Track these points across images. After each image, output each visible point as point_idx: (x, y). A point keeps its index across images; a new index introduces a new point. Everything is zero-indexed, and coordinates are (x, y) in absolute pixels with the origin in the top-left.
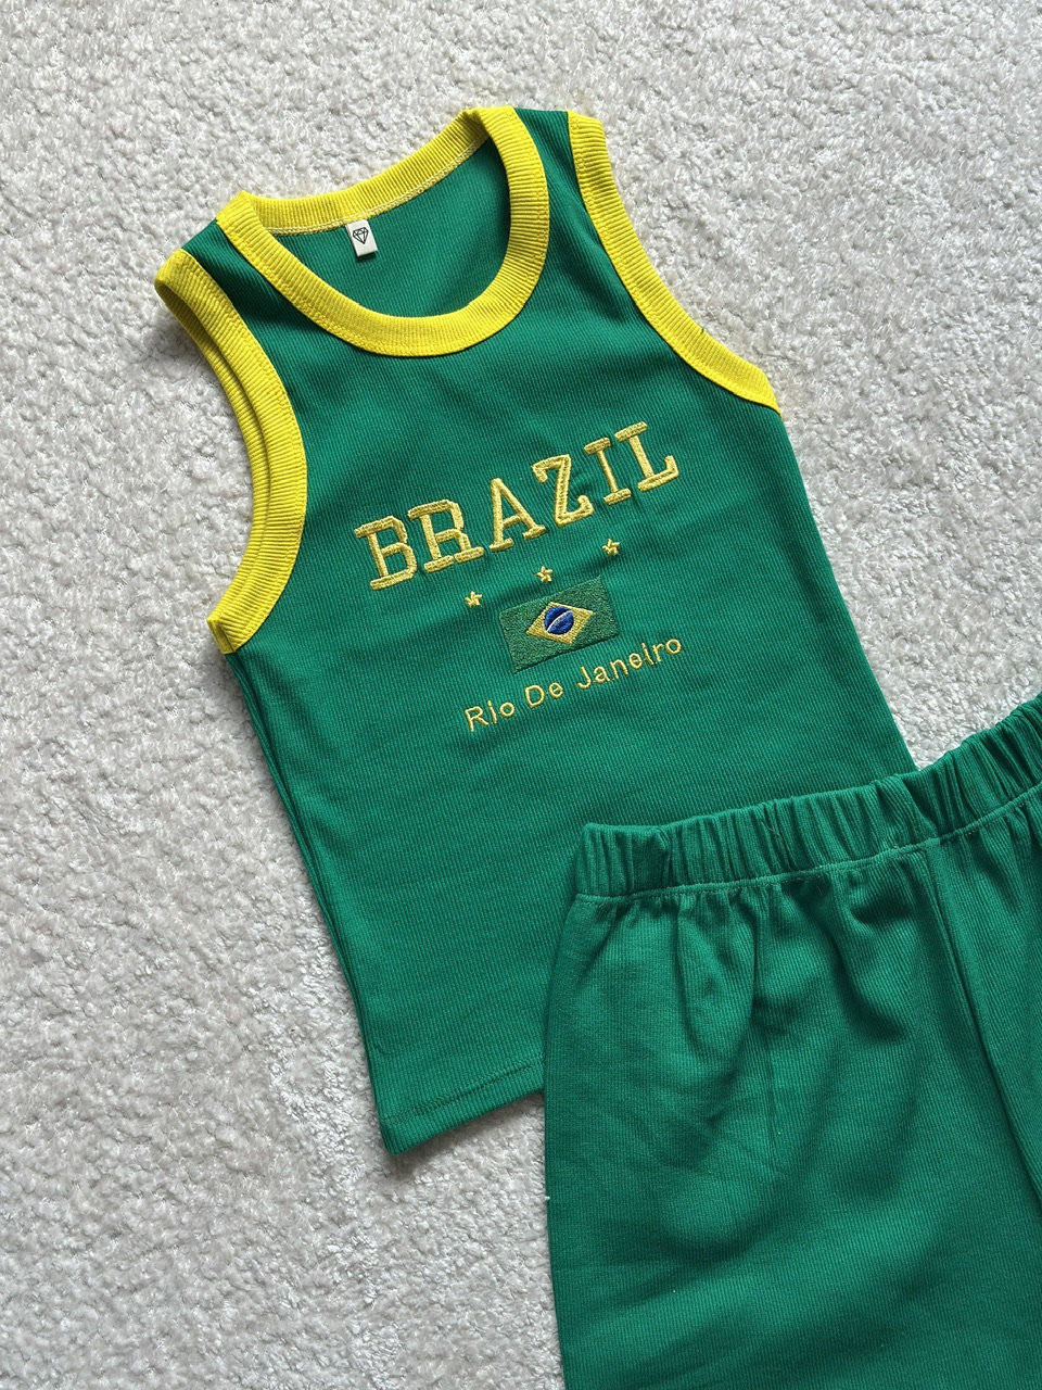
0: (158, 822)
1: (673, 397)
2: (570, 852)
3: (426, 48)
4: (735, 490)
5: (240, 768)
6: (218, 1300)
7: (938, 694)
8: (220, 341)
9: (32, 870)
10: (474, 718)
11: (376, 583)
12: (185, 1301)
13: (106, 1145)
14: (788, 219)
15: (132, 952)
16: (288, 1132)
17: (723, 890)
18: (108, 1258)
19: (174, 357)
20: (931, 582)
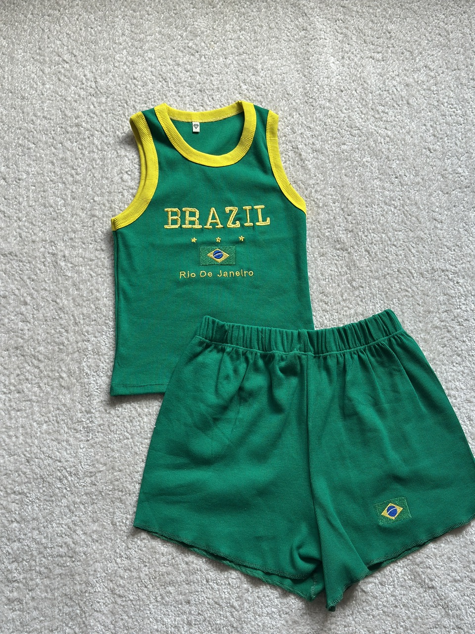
0: (76, 275)
1: (275, 200)
2: (199, 325)
3: (234, 81)
4: (285, 233)
5: (106, 267)
6: (42, 422)
7: (330, 315)
8: (144, 143)
9: (33, 276)
10: (182, 275)
11: (166, 227)
12: (32, 419)
13: (26, 365)
14: (327, 161)
15: (54, 311)
16: (82, 380)
17: (241, 349)
18: (14, 399)
19: (129, 144)
20: (338, 280)
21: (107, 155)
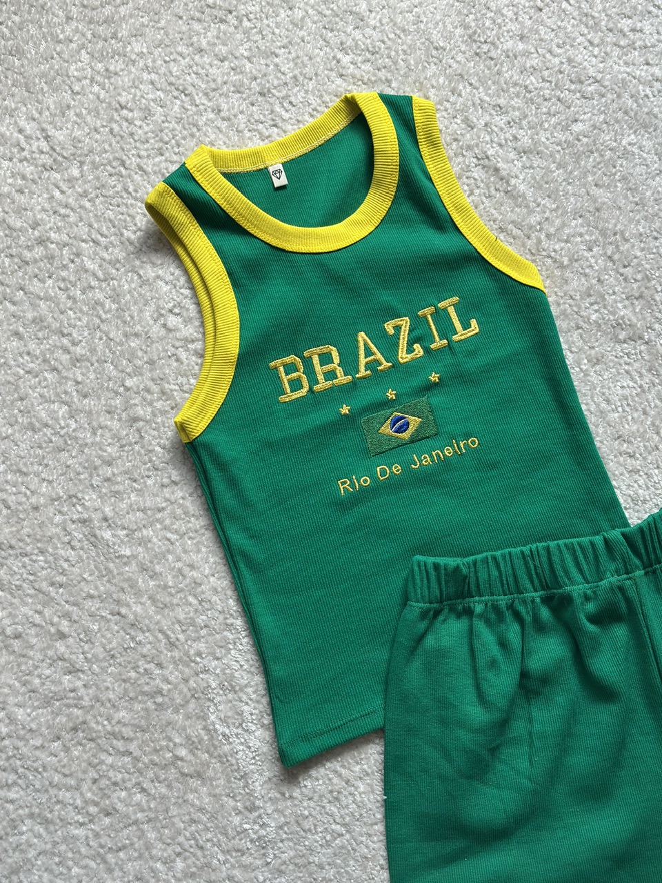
0: (140, 549)
1: (476, 281)
2: (404, 574)
3: (322, 53)
4: (515, 342)
5: (193, 515)
6: (172, 858)
7: (645, 477)
8: (186, 241)
9: (59, 579)
10: (344, 486)
11: (282, 398)
12: (151, 858)
13: (103, 756)
14: (553, 167)
15: (124, 634)
16: (219, 751)
17: (503, 601)
18: (103, 829)
19: (156, 251)
20: (641, 403)
21: (119, 286)
